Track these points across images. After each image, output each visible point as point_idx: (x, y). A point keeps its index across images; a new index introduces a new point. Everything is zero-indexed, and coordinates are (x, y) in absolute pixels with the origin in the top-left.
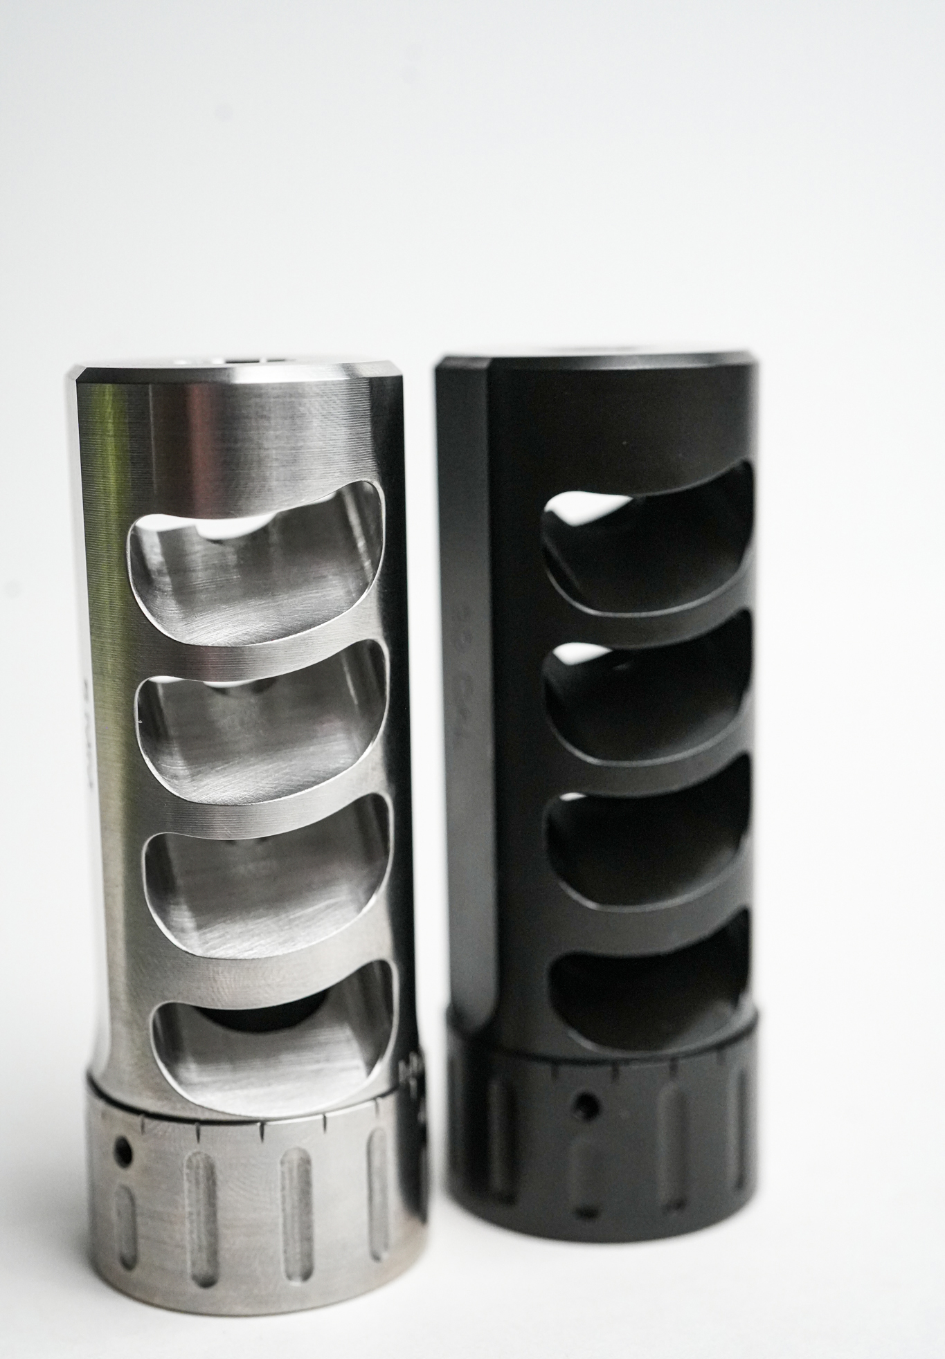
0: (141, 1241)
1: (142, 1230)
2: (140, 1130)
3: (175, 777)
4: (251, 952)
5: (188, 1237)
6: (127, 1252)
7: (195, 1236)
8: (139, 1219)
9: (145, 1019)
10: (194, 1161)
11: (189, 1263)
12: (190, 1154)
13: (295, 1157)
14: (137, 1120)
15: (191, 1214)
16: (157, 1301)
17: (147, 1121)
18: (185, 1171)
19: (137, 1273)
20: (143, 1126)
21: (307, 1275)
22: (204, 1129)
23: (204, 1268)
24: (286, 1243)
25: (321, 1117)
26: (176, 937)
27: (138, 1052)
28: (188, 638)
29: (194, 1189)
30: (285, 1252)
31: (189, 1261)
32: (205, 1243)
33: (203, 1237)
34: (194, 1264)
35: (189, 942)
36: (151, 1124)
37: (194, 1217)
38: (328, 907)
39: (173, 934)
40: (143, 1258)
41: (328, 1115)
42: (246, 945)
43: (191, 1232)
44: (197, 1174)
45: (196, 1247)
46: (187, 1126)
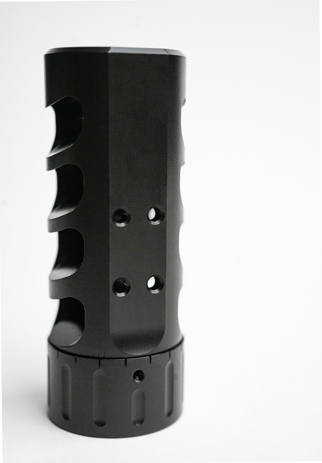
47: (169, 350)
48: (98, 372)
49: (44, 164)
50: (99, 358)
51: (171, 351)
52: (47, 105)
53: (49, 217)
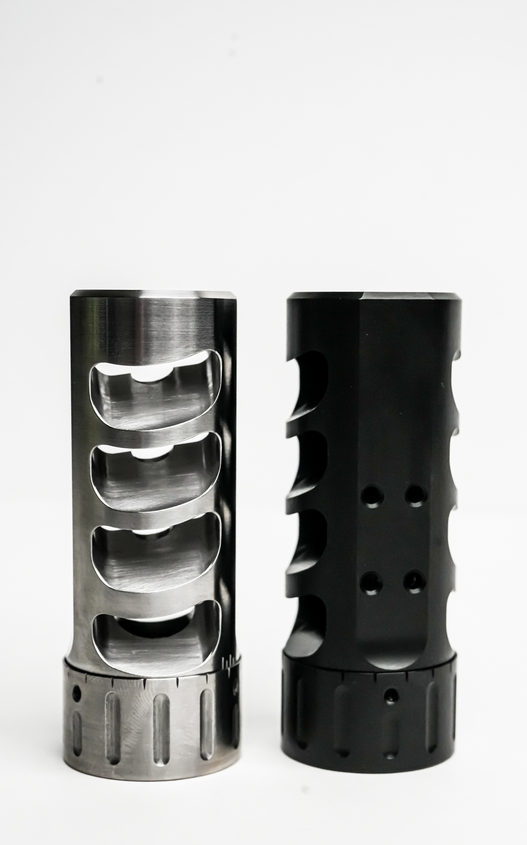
0: (83, 740)
1: (84, 733)
2: (85, 681)
3: (108, 498)
4: (142, 590)
5: (106, 737)
6: (77, 746)
7: (110, 737)
8: (83, 729)
9: (89, 623)
10: (110, 697)
11: (106, 752)
12: (108, 693)
13: (161, 699)
14: (83, 676)
15: (107, 725)
16: (90, 771)
17: (88, 676)
18: (106, 702)
19: (81, 756)
20: (86, 679)
21: (166, 761)
22: (115, 680)
23: (113, 754)
24: (155, 744)
25: (176, 679)
26: (106, 580)
27: (85, 641)
28: (117, 426)
29: (110, 712)
30: (154, 749)
31: (106, 750)
32: (114, 740)
33: (114, 738)
34: (108, 752)
35: (113, 583)
36: (90, 677)
37: (110, 727)
38: (185, 571)
39: (104, 579)
40: (84, 749)
41: (179, 678)
42: (141, 586)
43: (108, 735)
44: (111, 704)
45: (110, 744)
46: (108, 679)
47: (433, 668)
48: (340, 689)
49: (283, 430)
50: (343, 672)
51: (436, 670)
52: (289, 358)
53: (288, 496)
